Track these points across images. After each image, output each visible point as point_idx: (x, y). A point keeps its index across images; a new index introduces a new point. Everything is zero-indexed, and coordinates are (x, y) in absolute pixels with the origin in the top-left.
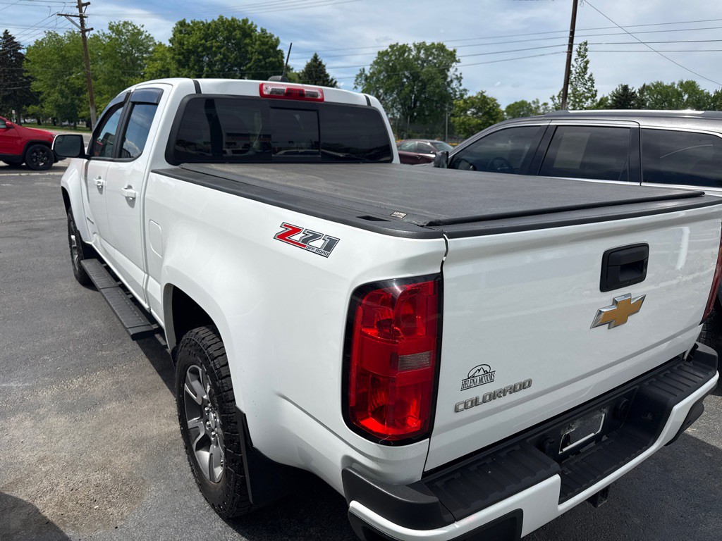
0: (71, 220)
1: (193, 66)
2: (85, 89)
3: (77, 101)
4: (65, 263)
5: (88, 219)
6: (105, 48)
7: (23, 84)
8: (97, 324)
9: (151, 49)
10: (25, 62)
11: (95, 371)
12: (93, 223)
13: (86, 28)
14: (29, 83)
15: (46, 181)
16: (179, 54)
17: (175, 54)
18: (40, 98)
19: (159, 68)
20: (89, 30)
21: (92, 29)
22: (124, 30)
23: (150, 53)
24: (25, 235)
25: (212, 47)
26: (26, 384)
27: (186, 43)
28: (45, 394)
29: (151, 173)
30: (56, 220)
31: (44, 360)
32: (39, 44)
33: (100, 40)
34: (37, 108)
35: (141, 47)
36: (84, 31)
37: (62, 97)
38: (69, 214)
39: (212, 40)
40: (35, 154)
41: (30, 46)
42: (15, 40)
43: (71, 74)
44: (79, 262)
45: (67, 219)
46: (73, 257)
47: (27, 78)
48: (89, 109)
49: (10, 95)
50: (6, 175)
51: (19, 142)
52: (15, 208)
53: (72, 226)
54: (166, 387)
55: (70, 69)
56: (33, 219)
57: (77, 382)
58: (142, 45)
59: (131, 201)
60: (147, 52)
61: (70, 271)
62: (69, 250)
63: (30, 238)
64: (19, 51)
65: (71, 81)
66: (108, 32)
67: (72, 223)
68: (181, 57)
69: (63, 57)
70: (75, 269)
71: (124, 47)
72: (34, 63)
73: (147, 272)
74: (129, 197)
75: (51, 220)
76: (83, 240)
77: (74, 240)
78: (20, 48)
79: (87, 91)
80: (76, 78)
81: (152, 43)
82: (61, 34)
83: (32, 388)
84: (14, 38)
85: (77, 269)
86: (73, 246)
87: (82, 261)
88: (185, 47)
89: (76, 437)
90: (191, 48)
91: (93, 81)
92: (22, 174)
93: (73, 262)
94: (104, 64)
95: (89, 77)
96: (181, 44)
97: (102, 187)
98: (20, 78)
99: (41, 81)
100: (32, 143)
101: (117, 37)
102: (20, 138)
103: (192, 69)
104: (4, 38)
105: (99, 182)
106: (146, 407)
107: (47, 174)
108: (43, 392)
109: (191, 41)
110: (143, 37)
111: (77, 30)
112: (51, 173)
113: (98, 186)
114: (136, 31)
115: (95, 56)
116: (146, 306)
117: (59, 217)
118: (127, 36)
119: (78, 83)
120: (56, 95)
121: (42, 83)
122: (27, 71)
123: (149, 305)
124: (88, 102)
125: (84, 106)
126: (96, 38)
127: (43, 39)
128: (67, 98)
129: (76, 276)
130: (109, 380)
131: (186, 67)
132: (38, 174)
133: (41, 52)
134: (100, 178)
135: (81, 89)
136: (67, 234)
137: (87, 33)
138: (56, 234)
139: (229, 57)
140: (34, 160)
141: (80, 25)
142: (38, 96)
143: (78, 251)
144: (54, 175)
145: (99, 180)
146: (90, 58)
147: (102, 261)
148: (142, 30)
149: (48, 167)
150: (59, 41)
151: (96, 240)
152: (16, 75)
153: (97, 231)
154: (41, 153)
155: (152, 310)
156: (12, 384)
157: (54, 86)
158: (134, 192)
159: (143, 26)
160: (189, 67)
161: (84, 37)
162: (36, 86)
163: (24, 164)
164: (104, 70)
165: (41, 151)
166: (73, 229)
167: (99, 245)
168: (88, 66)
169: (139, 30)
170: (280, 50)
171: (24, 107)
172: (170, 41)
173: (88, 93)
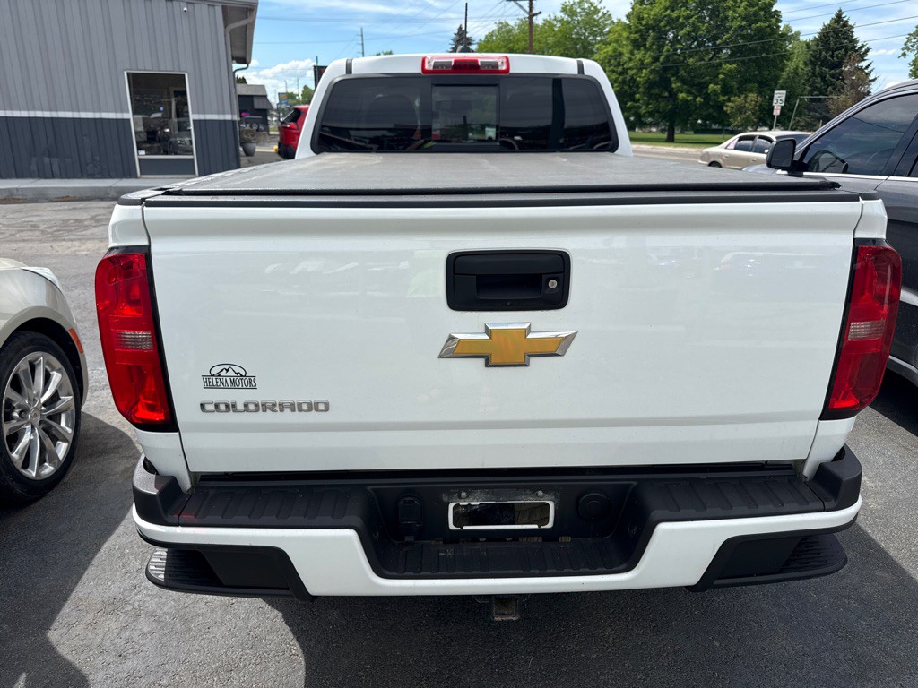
1: (651, 47)
6: (555, 35)
9: (607, 30)
13: (534, 12)
16: (636, 33)
17: (631, 33)
19: (610, 53)
20: (536, 14)
21: (541, 13)
22: (579, 10)
23: (604, 35)
25: (679, 17)
27: (646, 16)
33: (552, 27)
35: (595, 29)
36: (531, 16)
39: (681, 7)
41: (480, 40)
42: (468, 35)
58: (596, 26)
60: (601, 33)
66: (560, 15)
68: (637, 36)
71: (576, 30)
81: (608, 22)
82: (512, 23)
88: (644, 22)
90: (651, 22)
96: (640, 19)
101: (570, 19)
103: (649, 50)
104: (458, 34)
109: (652, 13)
110: (600, 14)
111: (524, 16)
114: (592, 9)
118: (581, 16)
126: (548, 23)
127: (493, 32)
131: (642, 48)
137: (534, 18)
139: (699, 29)
141: (528, 9)
148: (599, 6)
150: (509, 31)
160: (645, 48)
161: (532, 23)
169: (595, 8)
170: (776, 11)
172: (628, 17)
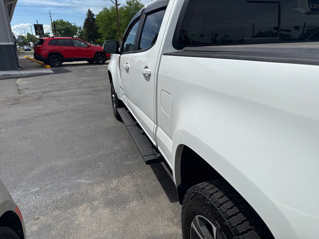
0: (112, 87)
2: (117, 30)
3: (114, 36)
4: (109, 107)
5: (120, 87)
6: (125, 12)
7: (95, 30)
8: (125, 143)
10: (96, 21)
11: (124, 175)
12: (123, 89)
13: (118, 4)
14: (97, 30)
15: (103, 69)
18: (101, 36)
20: (119, 5)
21: (120, 4)
22: (132, 3)
24: (94, 93)
26: (89, 181)
28: (98, 190)
29: (163, 56)
30: (106, 86)
31: (99, 165)
32: (101, 13)
33: (123, 9)
34: (100, 40)
36: (117, 5)
37: (109, 34)
38: (112, 84)
40: (98, 58)
41: (97, 14)
42: (92, 13)
43: (112, 25)
44: (116, 109)
45: (110, 86)
46: (113, 106)
47: (96, 28)
48: (119, 39)
49: (90, 35)
50: (87, 67)
51: (92, 52)
52: (90, 81)
53: (113, 90)
54: (164, 192)
55: (112, 22)
56: (97, 86)
57: (115, 182)
59: (148, 77)
61: (112, 112)
62: (111, 101)
63: (96, 95)
64: (94, 17)
65: (112, 28)
66: (126, 5)
67: (113, 89)
69: (109, 18)
70: (114, 112)
71: (132, 11)
72: (99, 21)
73: (157, 123)
74: (145, 74)
75: (104, 86)
76: (118, 98)
77: (114, 97)
78: (94, 16)
79: (118, 31)
80: (114, 26)
82: (109, 8)
83: (91, 184)
84: (92, 12)
85: (115, 111)
86: (113, 100)
87: (117, 109)
89: (114, 229)
91: (120, 27)
92: (94, 66)
93: (113, 108)
94: (125, 19)
95: (119, 25)
97: (128, 68)
98: (94, 28)
99: (101, 28)
100: (97, 53)
101: (130, 7)
102: (93, 51)
104: (88, 12)
105: (127, 66)
106: (153, 207)
107: (103, 66)
108: (97, 188)
110: (140, 6)
111: (114, 5)
112: (105, 66)
113: (126, 68)
114: (137, 3)
115: (121, 16)
116: (155, 143)
117: (108, 85)
118: (134, 6)
119: (115, 28)
120: (107, 34)
121: (102, 30)
122: (96, 25)
123: (156, 143)
124: (118, 36)
125: (117, 37)
126: (122, 8)
127: (102, 11)
128: (111, 35)
129: (115, 115)
130: (132, 183)
132: (100, 66)
133: (101, 17)
134: (127, 64)
135: (116, 30)
136: (111, 94)
137: (118, 6)
138: (106, 93)
140: (98, 60)
141: (115, 3)
142: (100, 35)
143: (116, 103)
144: (106, 66)
145: (127, 65)
146: (119, 17)
147: (127, 109)
148: (140, 2)
149: (104, 63)
150: (108, 11)
151: (124, 98)
152: (93, 27)
153: (125, 94)
154: (101, 57)
155: (158, 147)
156: (82, 180)
157: (106, 30)
158: (150, 70)
159: (140, 1)
161: (117, 8)
162: (100, 31)
163: (95, 62)
164: (124, 21)
165: (101, 56)
166: (113, 92)
167: (126, 101)
168: (118, 20)
171: (96, 40)
173: (118, 32)
